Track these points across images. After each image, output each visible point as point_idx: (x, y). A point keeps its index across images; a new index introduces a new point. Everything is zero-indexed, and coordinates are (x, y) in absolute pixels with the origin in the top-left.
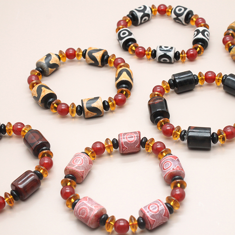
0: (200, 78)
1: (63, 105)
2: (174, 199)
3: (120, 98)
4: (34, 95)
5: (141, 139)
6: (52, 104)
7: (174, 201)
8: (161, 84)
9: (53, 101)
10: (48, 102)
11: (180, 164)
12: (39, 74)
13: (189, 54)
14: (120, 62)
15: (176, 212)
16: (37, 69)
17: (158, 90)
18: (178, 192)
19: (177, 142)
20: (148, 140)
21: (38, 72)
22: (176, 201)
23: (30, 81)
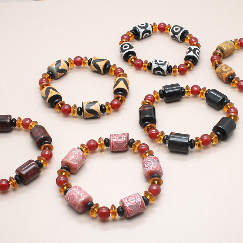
0: (187, 90)
1: (66, 106)
2: (151, 193)
3: (116, 103)
4: (43, 96)
5: (129, 140)
6: (57, 104)
7: (150, 196)
8: (152, 94)
9: (58, 102)
10: (54, 102)
11: (159, 164)
12: (49, 77)
13: (180, 69)
14: (119, 71)
15: (151, 205)
16: (48, 73)
17: (149, 98)
18: (154, 188)
19: (160, 145)
20: (135, 141)
21: (49, 75)
22: (152, 196)
23: (41, 82)
